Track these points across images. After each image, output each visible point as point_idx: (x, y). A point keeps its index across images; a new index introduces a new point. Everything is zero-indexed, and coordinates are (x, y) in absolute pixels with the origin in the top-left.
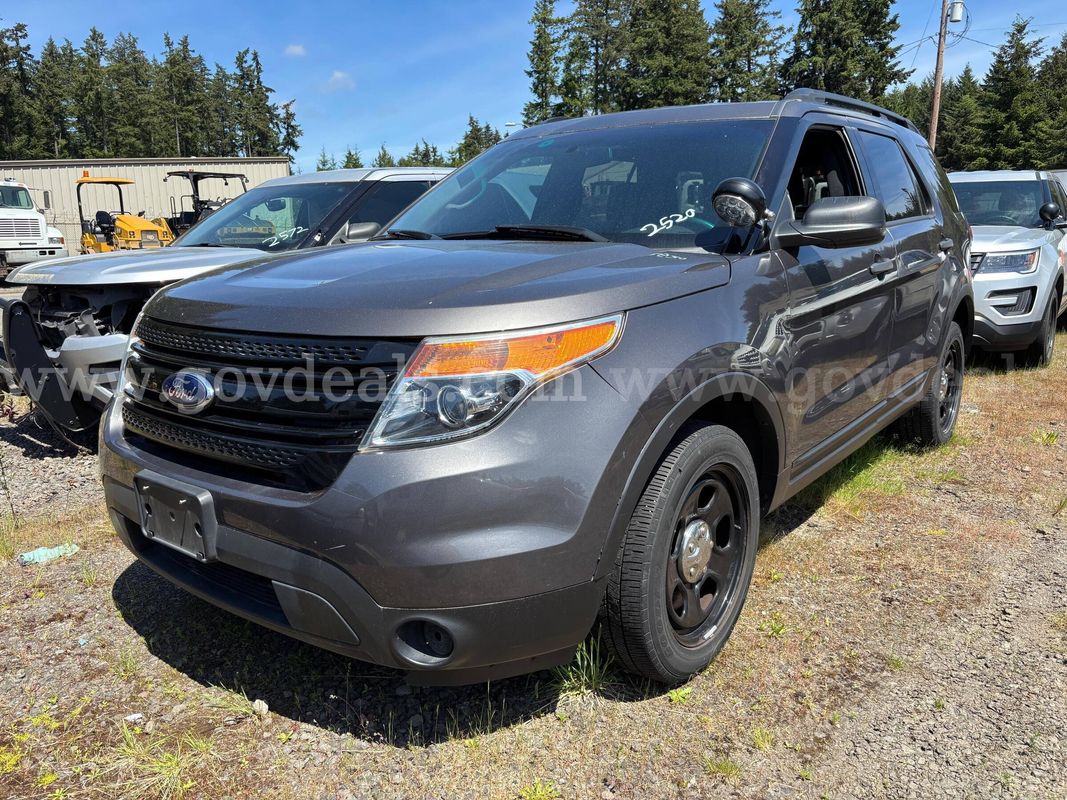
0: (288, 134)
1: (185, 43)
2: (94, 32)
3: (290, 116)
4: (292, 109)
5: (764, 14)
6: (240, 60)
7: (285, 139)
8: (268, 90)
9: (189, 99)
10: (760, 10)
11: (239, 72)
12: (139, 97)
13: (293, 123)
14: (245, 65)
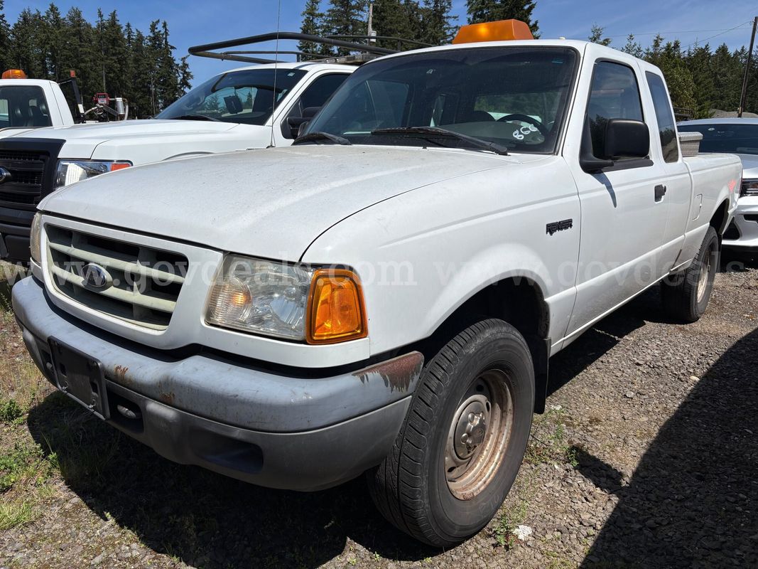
0: (184, 78)
1: (113, 15)
2: (52, 6)
3: (185, 65)
4: (187, 62)
5: (448, 17)
6: (153, 27)
7: (181, 81)
8: (172, 48)
9: (114, 52)
10: (445, 15)
11: (152, 35)
12: (80, 49)
13: (187, 70)
14: (156, 31)
